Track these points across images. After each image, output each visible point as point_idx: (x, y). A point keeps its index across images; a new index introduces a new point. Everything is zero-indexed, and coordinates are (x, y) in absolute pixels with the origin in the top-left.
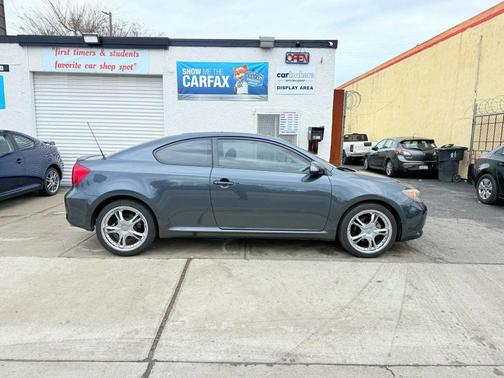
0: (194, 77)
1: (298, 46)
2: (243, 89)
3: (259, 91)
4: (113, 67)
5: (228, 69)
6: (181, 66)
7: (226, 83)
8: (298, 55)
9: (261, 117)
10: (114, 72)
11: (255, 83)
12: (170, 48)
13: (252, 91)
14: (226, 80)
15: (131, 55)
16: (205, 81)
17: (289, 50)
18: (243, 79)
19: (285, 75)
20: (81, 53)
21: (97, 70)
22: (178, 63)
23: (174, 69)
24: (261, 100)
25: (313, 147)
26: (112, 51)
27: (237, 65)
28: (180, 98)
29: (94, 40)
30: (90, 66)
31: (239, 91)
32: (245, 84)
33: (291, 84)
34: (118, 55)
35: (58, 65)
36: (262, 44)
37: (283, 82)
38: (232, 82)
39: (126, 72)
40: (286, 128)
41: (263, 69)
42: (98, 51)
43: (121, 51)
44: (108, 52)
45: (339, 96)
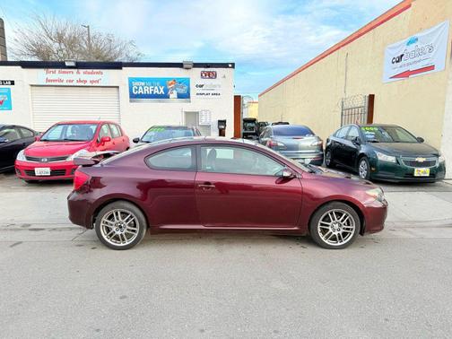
0: (141, 88)
1: (208, 67)
2: (173, 95)
3: (185, 96)
4: (86, 81)
5: (163, 82)
6: (131, 81)
7: (162, 92)
8: (209, 73)
9: (187, 114)
10: (86, 84)
11: (182, 91)
12: (124, 68)
13: (180, 96)
14: (162, 89)
15: (97, 73)
16: (148, 90)
17: (203, 69)
18: (173, 89)
19: (202, 86)
20: (64, 72)
21: (75, 83)
22: (129, 78)
23: (127, 83)
24: (185, 102)
25: (222, 133)
26: (85, 70)
27: (169, 79)
28: (131, 101)
29: (73, 64)
30: (70, 81)
31: (171, 96)
32: (175, 92)
33: (206, 92)
34: (89, 73)
35: (47, 80)
36: (185, 66)
37: (200, 90)
38: (166, 90)
39: (94, 84)
40: (203, 120)
41: (186, 82)
42: (75, 71)
43: (90, 71)
44: (81, 71)
45: (238, 99)
